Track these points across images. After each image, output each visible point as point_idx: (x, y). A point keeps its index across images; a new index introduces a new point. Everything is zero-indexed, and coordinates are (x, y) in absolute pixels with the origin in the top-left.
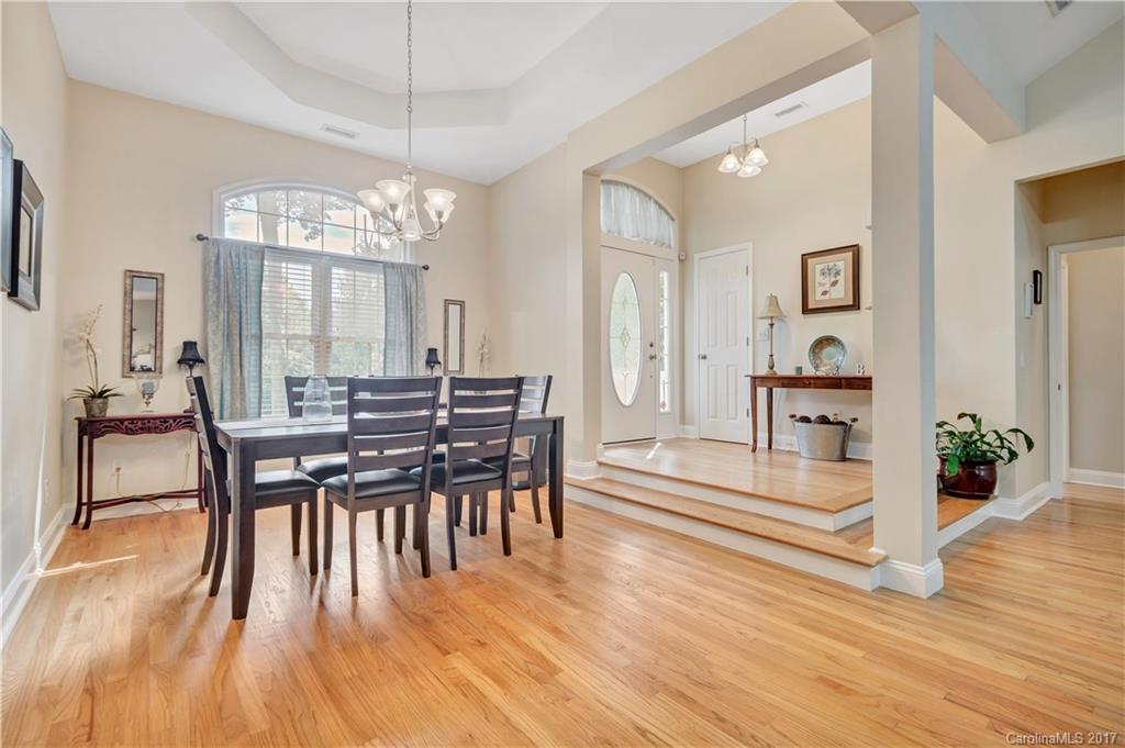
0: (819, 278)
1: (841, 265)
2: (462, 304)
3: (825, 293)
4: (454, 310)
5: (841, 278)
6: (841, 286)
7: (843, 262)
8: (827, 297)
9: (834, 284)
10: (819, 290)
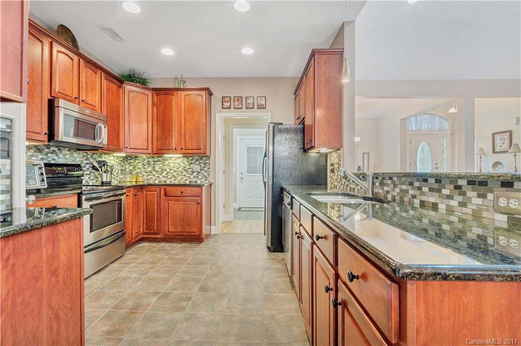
0: (499, 142)
1: (505, 137)
2: (368, 154)
3: (501, 146)
4: (366, 156)
5: (506, 141)
6: (506, 144)
7: (506, 136)
8: (501, 148)
9: (503, 143)
10: (499, 145)
